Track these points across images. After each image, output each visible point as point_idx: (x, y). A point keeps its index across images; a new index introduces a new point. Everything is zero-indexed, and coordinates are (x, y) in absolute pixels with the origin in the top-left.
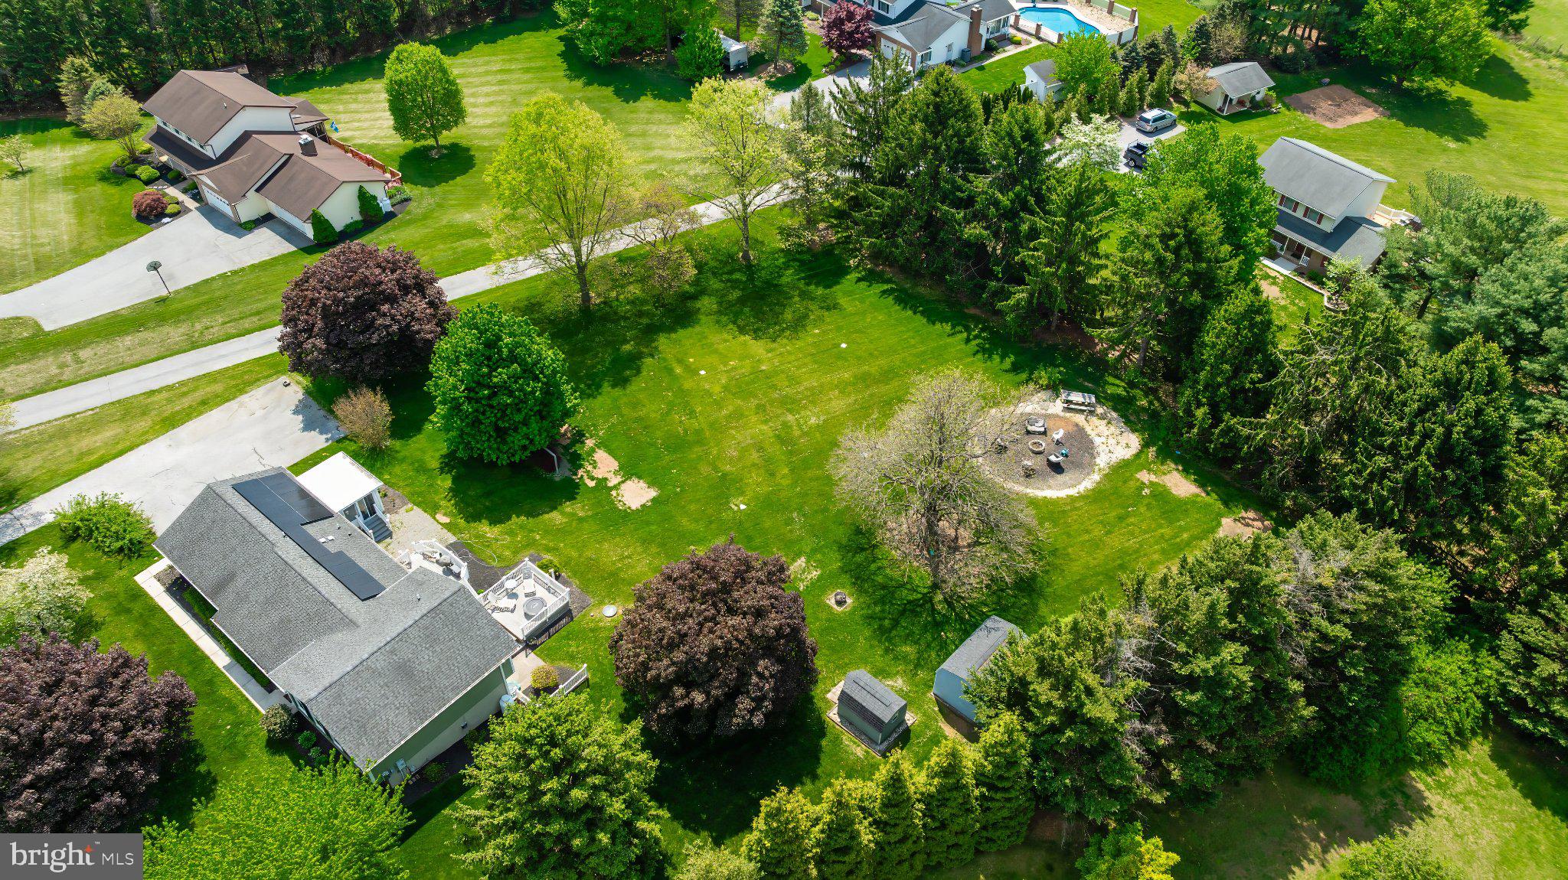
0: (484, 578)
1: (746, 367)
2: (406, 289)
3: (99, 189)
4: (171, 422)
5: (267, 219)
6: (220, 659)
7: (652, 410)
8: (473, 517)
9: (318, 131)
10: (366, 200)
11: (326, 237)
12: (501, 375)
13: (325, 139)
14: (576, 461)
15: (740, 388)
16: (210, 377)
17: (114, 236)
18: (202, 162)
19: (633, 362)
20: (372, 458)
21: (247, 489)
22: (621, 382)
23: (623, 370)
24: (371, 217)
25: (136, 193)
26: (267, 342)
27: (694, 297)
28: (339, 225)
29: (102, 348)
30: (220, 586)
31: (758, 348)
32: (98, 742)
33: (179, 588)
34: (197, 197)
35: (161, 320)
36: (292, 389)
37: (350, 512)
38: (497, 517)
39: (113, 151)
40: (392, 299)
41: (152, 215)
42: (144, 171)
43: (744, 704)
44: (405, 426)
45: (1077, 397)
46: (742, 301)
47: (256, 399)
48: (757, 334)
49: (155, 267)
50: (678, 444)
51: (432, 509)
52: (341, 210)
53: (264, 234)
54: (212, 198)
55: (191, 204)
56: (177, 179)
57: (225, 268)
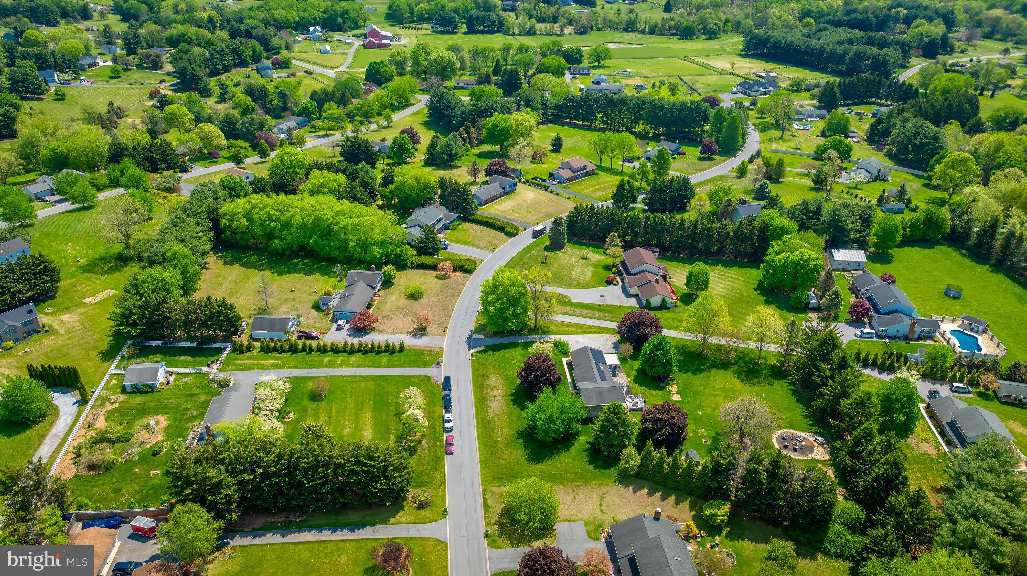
0: (629, 393)
1: (730, 386)
2: (652, 326)
3: (601, 270)
4: (586, 332)
5: (636, 296)
6: (569, 380)
7: (697, 383)
8: (636, 382)
9: (665, 278)
10: (664, 301)
11: (649, 306)
12: (658, 352)
13: (666, 281)
14: (668, 384)
15: (724, 389)
16: (600, 327)
17: (598, 284)
18: (629, 274)
19: (701, 371)
20: (623, 360)
21: (593, 350)
22: (694, 373)
23: (697, 371)
24: (664, 306)
25: (610, 275)
26: (614, 325)
27: (733, 364)
28: (653, 305)
29: (580, 310)
30: (576, 366)
31: (738, 383)
32: (545, 375)
33: (569, 364)
34: (623, 282)
35: (596, 309)
36: (616, 338)
37: (610, 366)
38: (640, 385)
39: (610, 261)
40: (647, 326)
41: (609, 282)
42: (615, 270)
43: (660, 433)
44: (634, 357)
45: (820, 439)
46: (745, 371)
47: (607, 336)
48: (741, 380)
49: (602, 296)
50: (696, 393)
51: (628, 376)
52: (656, 301)
53: (634, 299)
54: (626, 284)
55: (621, 284)
56: (621, 275)
57: (619, 304)
